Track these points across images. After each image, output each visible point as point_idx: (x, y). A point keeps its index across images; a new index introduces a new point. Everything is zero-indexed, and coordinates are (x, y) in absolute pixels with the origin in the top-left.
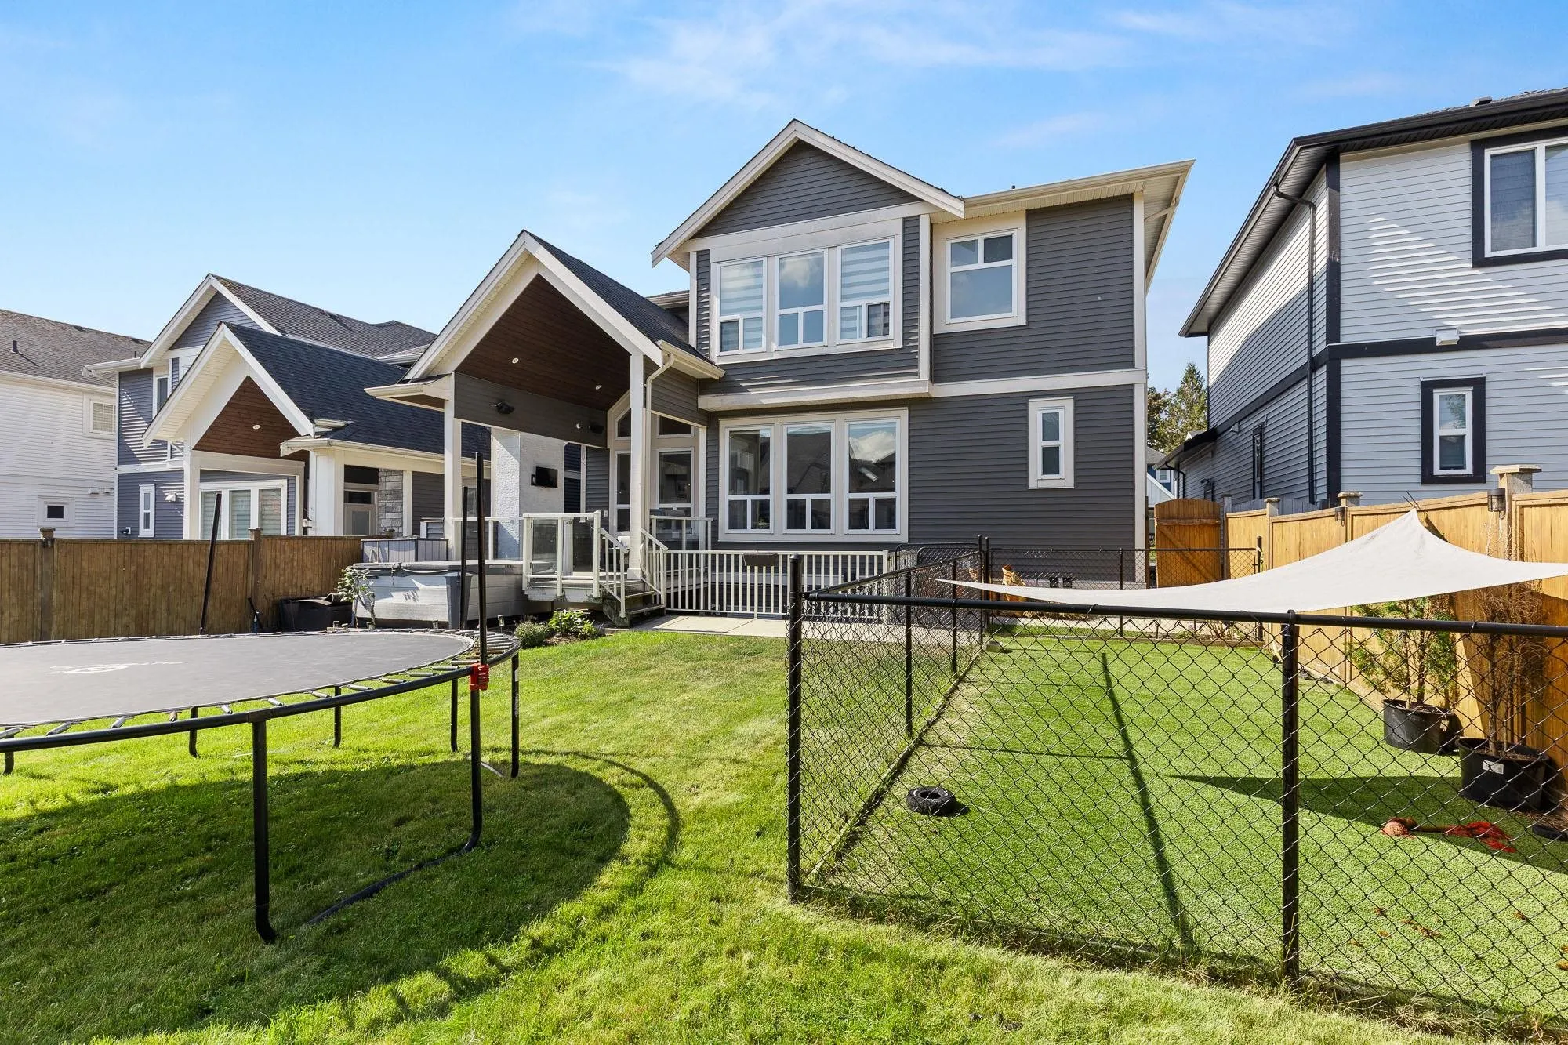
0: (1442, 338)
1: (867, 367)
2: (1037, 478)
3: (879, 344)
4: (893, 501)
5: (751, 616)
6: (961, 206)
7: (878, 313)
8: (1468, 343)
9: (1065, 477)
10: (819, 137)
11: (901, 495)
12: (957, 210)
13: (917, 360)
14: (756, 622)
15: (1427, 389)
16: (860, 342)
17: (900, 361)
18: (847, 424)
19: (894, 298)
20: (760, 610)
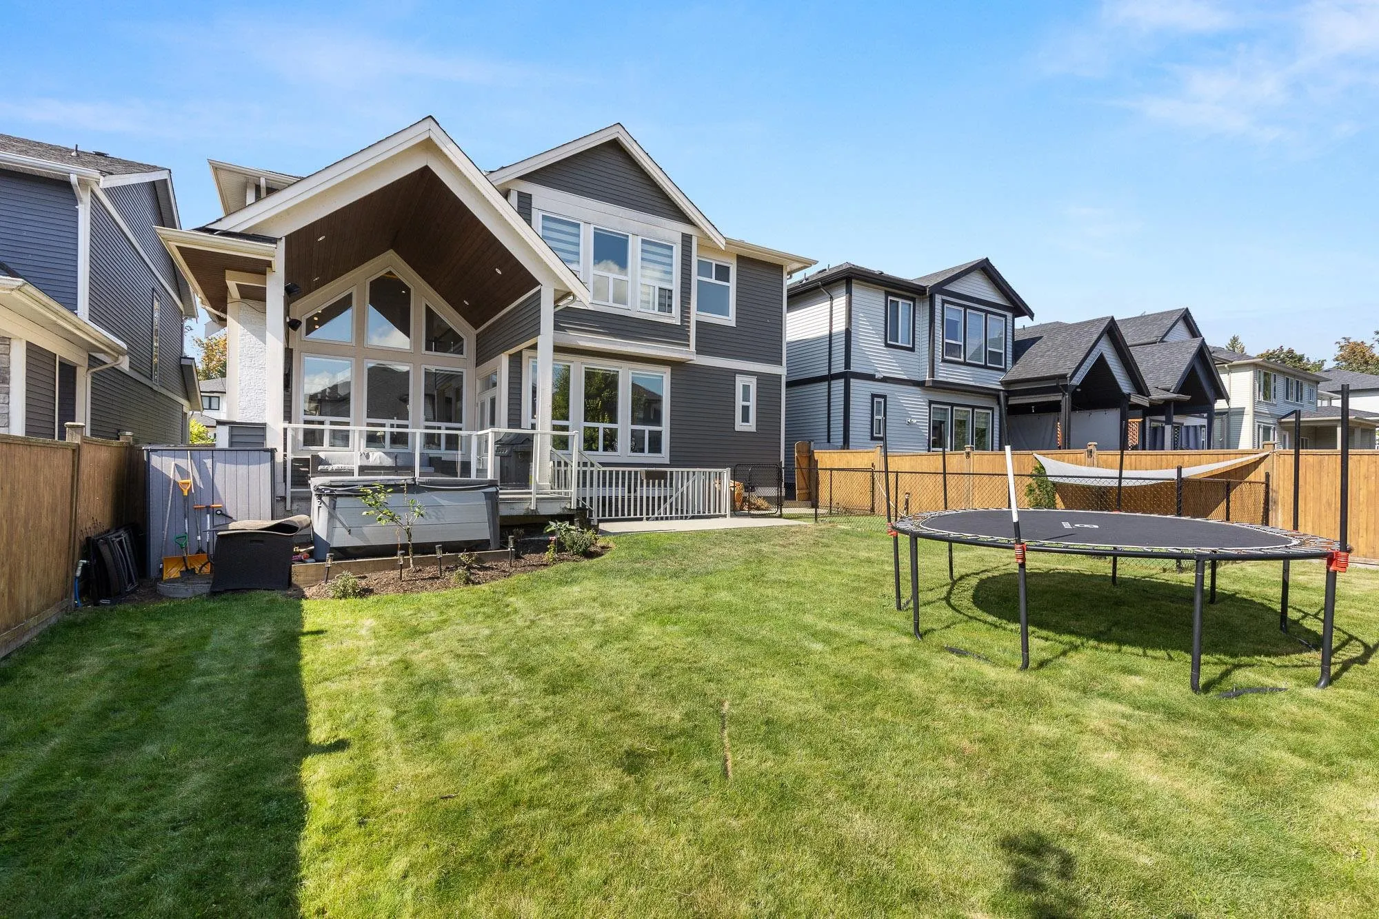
0: (878, 376)
1: (653, 332)
2: (740, 426)
3: (664, 318)
4: (660, 433)
5: (641, 519)
6: (724, 242)
7: (666, 295)
8: (885, 380)
9: (751, 426)
10: (635, 146)
11: (665, 428)
12: (722, 244)
13: (689, 336)
14: (644, 522)
15: (873, 396)
16: (653, 314)
17: (675, 334)
18: (630, 372)
19: (676, 287)
20: (648, 514)
